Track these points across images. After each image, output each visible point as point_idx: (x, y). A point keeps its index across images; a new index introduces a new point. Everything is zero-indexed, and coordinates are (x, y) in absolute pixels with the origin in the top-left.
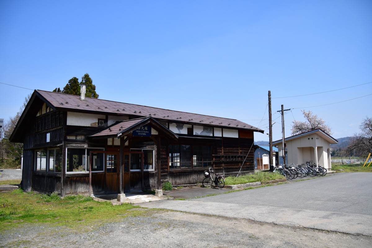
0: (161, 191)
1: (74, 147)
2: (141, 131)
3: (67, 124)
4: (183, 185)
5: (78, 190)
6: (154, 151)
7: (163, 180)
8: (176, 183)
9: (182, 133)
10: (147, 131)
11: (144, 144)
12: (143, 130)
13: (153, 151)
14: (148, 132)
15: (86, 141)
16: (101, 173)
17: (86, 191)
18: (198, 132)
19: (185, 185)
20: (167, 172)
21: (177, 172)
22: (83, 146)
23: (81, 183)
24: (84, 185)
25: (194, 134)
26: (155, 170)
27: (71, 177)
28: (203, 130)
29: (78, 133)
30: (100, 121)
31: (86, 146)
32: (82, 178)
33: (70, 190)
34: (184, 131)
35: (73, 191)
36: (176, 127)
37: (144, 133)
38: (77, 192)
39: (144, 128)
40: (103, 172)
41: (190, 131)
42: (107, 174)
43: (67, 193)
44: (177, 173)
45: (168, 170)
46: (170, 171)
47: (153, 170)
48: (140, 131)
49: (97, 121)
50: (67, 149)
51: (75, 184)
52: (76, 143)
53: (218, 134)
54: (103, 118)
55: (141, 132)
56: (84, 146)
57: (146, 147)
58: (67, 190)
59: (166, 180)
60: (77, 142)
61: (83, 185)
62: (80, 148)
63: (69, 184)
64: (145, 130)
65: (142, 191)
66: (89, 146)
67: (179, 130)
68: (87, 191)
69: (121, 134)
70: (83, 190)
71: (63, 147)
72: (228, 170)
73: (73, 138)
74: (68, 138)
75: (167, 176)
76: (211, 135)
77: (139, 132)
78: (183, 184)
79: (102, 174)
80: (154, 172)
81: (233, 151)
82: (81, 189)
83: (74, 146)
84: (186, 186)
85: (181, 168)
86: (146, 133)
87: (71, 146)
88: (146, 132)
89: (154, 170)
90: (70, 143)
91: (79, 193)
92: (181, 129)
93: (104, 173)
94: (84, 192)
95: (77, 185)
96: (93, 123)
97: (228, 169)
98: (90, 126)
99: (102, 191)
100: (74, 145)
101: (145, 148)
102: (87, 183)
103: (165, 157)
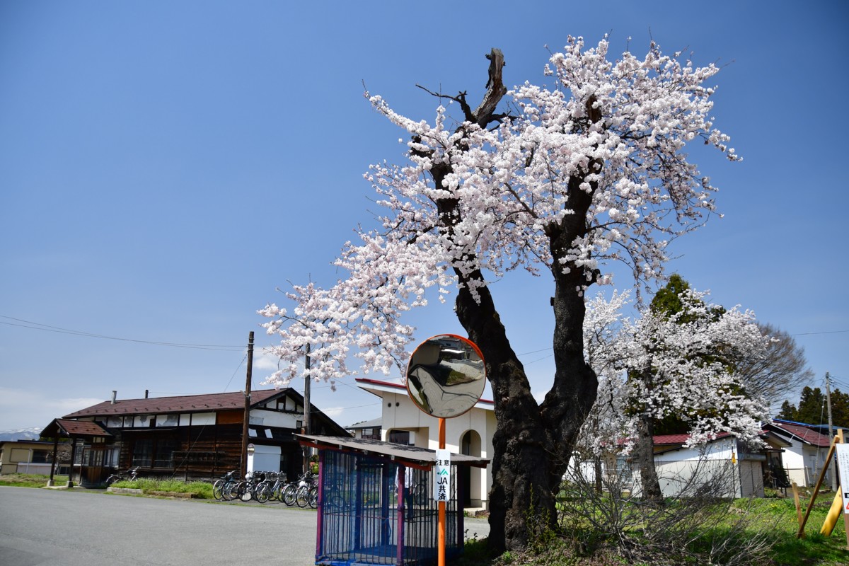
18: (161, 422)
25: (157, 426)
28: (166, 420)
34: (147, 424)
41: (153, 422)
53: (184, 422)
72: (194, 475)
76: (176, 425)
81: (204, 446)
97: (193, 472)
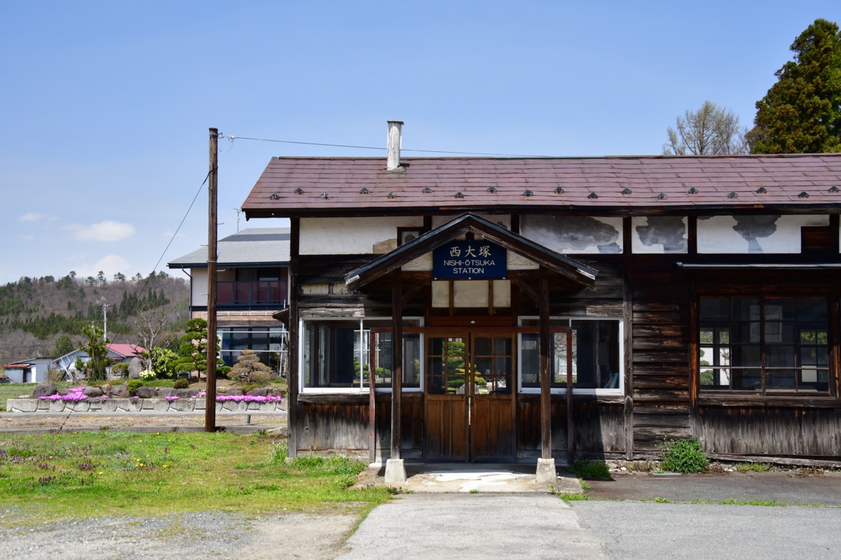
0: (547, 465)
1: (322, 315)
2: (464, 261)
3: (300, 253)
4: (775, 459)
5: (337, 440)
6: (621, 325)
7: (668, 430)
8: (733, 447)
9: (765, 252)
10: (489, 258)
11: (577, 300)
12: (470, 257)
13: (617, 323)
14: (493, 263)
15: (361, 298)
16: (411, 395)
17: (359, 448)
19: (788, 461)
20: (686, 402)
21: (741, 404)
22: (351, 314)
23: (345, 424)
24: (355, 427)
26: (628, 391)
27: (315, 404)
29: (333, 276)
30: (405, 234)
31: (358, 313)
32: (348, 408)
33: (312, 438)
35: (319, 443)
36: (736, 228)
37: (474, 267)
38: (332, 448)
39: (476, 252)
40: (420, 393)
42: (428, 397)
43: (303, 448)
44: (739, 407)
45: (691, 395)
46: (698, 399)
47: (621, 391)
48: (460, 263)
49: (395, 237)
50: (301, 323)
51: (328, 423)
52: (328, 305)
54: (414, 225)
55: (463, 266)
56: (353, 312)
57: (585, 310)
58: (303, 439)
59: (682, 433)
60: (330, 302)
61: (351, 428)
62: (340, 318)
63: (310, 421)
64: (482, 258)
65: (570, 462)
66: (367, 314)
67: (749, 239)
68: (365, 447)
69: (358, 277)
70: (351, 443)
71: (290, 318)
73: (322, 290)
74: (307, 290)
75: (687, 419)
77: (457, 266)
78: (778, 456)
79: (412, 398)
80: (621, 401)
82: (344, 439)
83: (321, 313)
84: (791, 466)
85: (767, 391)
86: (486, 267)
87: (313, 314)
88: (485, 263)
89: (623, 394)
90: (311, 305)
91: (337, 451)
92: (764, 234)
93: (419, 395)
94: (354, 448)
95: (333, 427)
96: (383, 244)
98: (371, 252)
99: (414, 449)
100: (323, 311)
101: (581, 313)
102: (365, 423)
103: (676, 344)
